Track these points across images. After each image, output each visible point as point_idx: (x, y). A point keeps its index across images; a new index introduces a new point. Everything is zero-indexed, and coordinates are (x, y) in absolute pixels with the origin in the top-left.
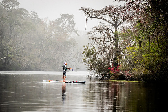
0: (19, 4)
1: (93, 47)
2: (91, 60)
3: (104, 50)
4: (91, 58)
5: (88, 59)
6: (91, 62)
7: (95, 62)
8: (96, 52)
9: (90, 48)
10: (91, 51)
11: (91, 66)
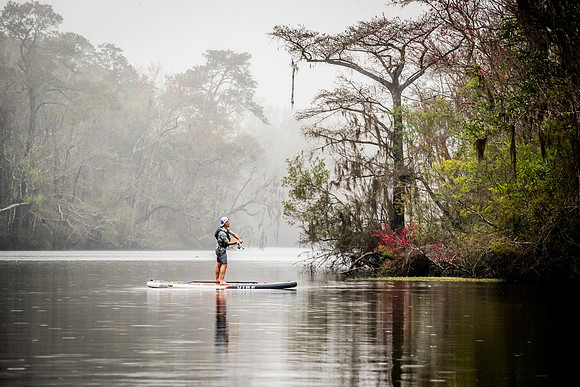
0: (59, 18)
1: (317, 164)
2: (313, 210)
3: (357, 174)
4: (313, 202)
5: (301, 206)
6: (311, 213)
7: (326, 215)
8: (329, 181)
9: (308, 167)
10: (312, 175)
11: (312, 227)
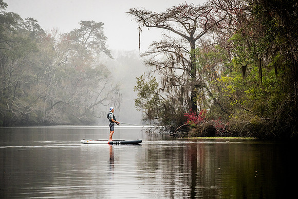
0: (6, 5)
1: (152, 79)
2: (150, 103)
3: (173, 84)
4: (150, 99)
5: (144, 101)
7: (157, 106)
8: (158, 88)
9: (147, 81)
11: (150, 112)
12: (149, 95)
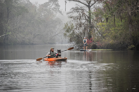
1: (71, 24)
3: (81, 26)
4: (71, 33)
5: (68, 34)
7: (74, 36)
8: (74, 28)
9: (69, 25)
10: (70, 27)
12: (70, 31)
